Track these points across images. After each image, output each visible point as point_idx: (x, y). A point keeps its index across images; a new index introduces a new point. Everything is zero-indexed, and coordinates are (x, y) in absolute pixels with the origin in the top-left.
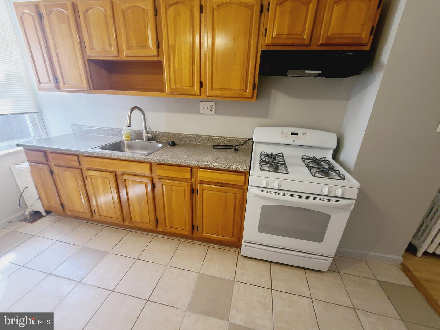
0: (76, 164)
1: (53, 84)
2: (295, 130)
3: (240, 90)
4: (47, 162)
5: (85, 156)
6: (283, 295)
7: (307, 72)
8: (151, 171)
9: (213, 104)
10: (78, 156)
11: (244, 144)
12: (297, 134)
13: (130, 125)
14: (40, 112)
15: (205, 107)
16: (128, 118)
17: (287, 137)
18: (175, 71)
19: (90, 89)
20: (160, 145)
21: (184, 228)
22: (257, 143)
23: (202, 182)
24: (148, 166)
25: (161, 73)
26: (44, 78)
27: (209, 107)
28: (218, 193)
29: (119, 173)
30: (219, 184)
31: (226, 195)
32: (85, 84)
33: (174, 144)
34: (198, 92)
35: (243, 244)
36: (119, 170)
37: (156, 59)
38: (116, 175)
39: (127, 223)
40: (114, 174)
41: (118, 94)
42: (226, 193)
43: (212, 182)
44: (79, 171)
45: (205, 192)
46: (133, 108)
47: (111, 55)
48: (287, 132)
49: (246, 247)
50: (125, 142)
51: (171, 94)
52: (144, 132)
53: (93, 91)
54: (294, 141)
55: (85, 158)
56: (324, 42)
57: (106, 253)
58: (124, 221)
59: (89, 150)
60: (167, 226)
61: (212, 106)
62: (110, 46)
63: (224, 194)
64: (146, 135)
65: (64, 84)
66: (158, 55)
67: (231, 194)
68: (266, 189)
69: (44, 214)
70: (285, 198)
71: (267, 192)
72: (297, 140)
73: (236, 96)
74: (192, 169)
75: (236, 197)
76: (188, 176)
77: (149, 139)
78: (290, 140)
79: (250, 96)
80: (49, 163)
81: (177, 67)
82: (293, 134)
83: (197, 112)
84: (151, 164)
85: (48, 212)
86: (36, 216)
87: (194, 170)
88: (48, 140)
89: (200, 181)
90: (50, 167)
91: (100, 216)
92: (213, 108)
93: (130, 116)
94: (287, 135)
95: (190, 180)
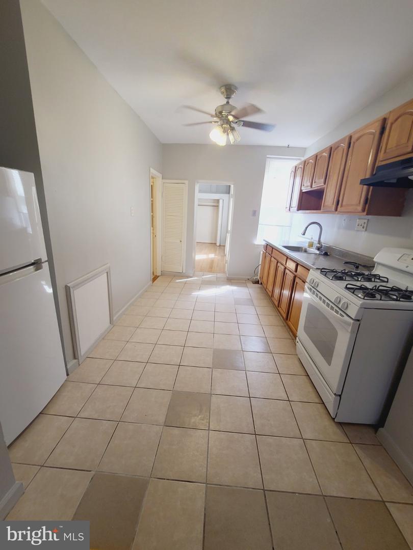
1: (288, 209)
3: (356, 205)
10: (273, 248)
13: (304, 234)
14: (290, 226)
15: (360, 224)
16: (305, 229)
17: (404, 261)
19: (298, 210)
21: (285, 312)
22: (378, 263)
27: (363, 225)
32: (296, 208)
33: (326, 254)
34: (333, 209)
35: (297, 339)
37: (322, 187)
44: (270, 257)
46: (311, 223)
47: (309, 189)
49: (297, 343)
52: (317, 242)
54: (407, 267)
55: (274, 250)
57: (253, 306)
61: (365, 223)
62: (309, 182)
65: (291, 207)
66: (324, 185)
68: (311, 286)
69: (259, 283)
73: (353, 210)
78: (405, 265)
79: (360, 210)
80: (267, 251)
81: (329, 190)
83: (353, 228)
84: (287, 257)
85: (261, 283)
92: (365, 226)
93: (307, 228)
94: (407, 258)
95: (295, 273)
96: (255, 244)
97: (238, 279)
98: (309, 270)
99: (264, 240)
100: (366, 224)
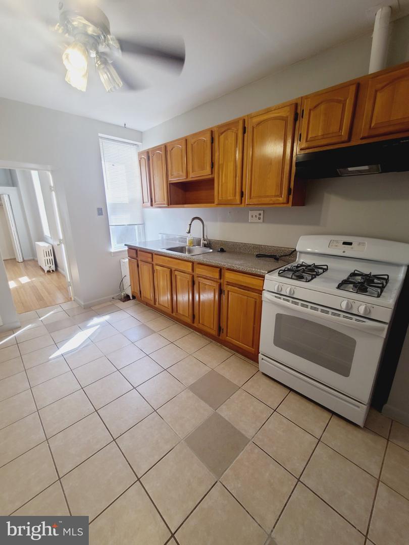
0: (150, 260)
1: (149, 204)
2: (348, 239)
3: (276, 196)
4: (136, 258)
5: (156, 254)
6: (285, 421)
7: (350, 169)
8: (193, 270)
9: (262, 212)
10: (152, 254)
11: (290, 255)
12: (350, 244)
13: (189, 232)
14: (143, 224)
15: (254, 216)
16: (189, 226)
17: (336, 247)
18: (222, 185)
19: (168, 205)
20: (211, 251)
21: (212, 327)
22: (301, 252)
23: (229, 284)
24: (190, 264)
25: (213, 189)
26: (146, 200)
27: (258, 216)
28: (241, 296)
29: (173, 269)
30: (243, 287)
31: (247, 299)
32: (166, 202)
33: (222, 251)
34: (238, 201)
35: (260, 356)
36: (174, 267)
37: (210, 176)
38: (171, 270)
39: (174, 314)
40: (170, 270)
41: (184, 207)
42: (248, 296)
43: (236, 284)
44: (151, 265)
45: (230, 293)
46: (194, 219)
47: (182, 179)
48: (337, 242)
49: (263, 361)
50: (187, 247)
51: (219, 204)
52: (202, 239)
53: (170, 206)
54: (344, 252)
55: (155, 256)
56: (366, 135)
57: (155, 332)
58: (172, 313)
59: (160, 250)
60: (201, 322)
61: (260, 214)
62: (182, 171)
63: (246, 297)
64: (203, 241)
65: (155, 202)
66: (212, 173)
67: (252, 299)
68: (279, 294)
69: (131, 298)
70: (299, 308)
71: (280, 298)
72: (349, 251)
73: (271, 202)
74: (221, 270)
75: (256, 302)
76: (217, 276)
77: (205, 246)
78: (339, 250)
79: (285, 201)
80: (138, 259)
81: (224, 181)
82: (345, 243)
83: (246, 221)
84: (193, 263)
85: (134, 297)
86: (127, 298)
87: (223, 271)
88: (145, 243)
89: (227, 282)
90: (137, 260)
91: (159, 304)
92: (262, 217)
93: (190, 225)
94: (337, 244)
95: (219, 281)
96: (111, 252)
97: (99, 303)
98: (263, 277)
99: (125, 245)
100: (262, 215)
